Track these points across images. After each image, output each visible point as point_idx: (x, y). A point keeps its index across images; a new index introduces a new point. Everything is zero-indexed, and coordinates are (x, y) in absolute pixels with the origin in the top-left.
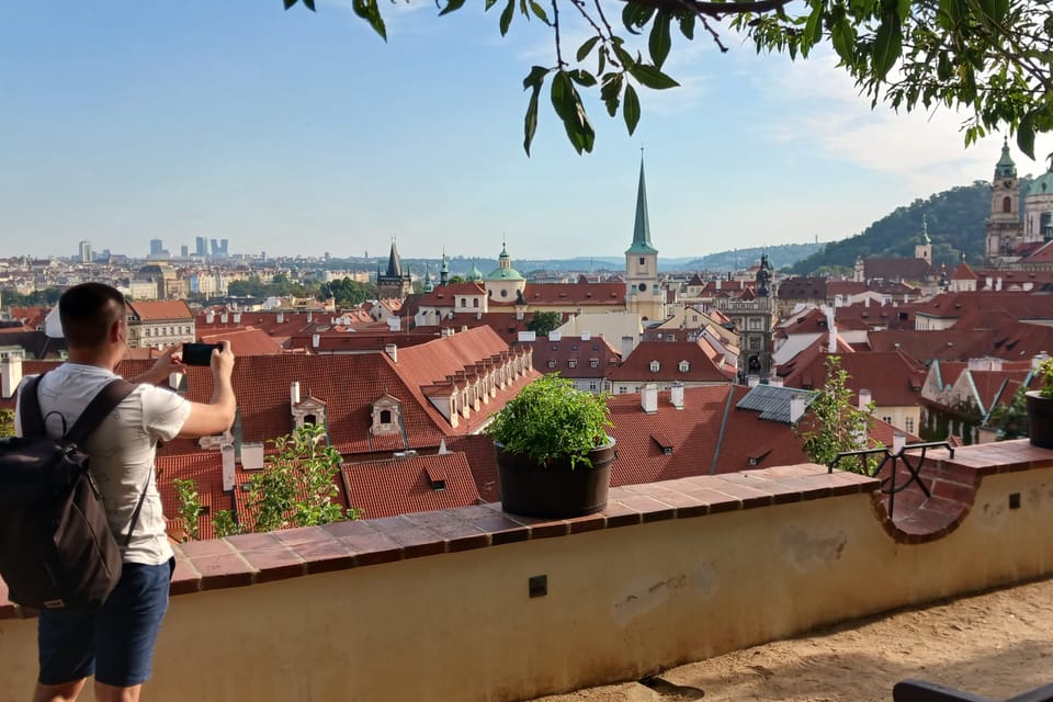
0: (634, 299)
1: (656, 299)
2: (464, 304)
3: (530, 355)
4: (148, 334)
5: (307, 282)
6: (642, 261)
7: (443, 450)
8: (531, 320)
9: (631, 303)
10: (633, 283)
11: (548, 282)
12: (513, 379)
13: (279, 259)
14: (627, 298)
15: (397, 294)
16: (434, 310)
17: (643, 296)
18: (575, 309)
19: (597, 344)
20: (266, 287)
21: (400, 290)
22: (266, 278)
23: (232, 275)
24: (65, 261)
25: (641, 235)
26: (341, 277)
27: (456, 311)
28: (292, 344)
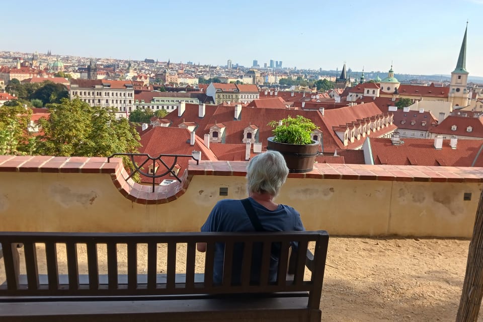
0: (453, 95)
1: (464, 96)
2: (369, 93)
3: (392, 117)
4: (242, 97)
5: (310, 80)
6: (459, 77)
7: (335, 155)
8: (397, 101)
9: (451, 97)
10: (454, 87)
11: (417, 85)
12: (381, 127)
13: (301, 70)
14: (449, 95)
15: (343, 87)
16: (355, 94)
17: (458, 94)
18: (418, 98)
19: (427, 115)
20: (293, 82)
21: (345, 85)
22: (294, 78)
23: (281, 76)
24: (222, 67)
25: (461, 64)
26: (323, 79)
27: (365, 95)
28: (293, 106)
